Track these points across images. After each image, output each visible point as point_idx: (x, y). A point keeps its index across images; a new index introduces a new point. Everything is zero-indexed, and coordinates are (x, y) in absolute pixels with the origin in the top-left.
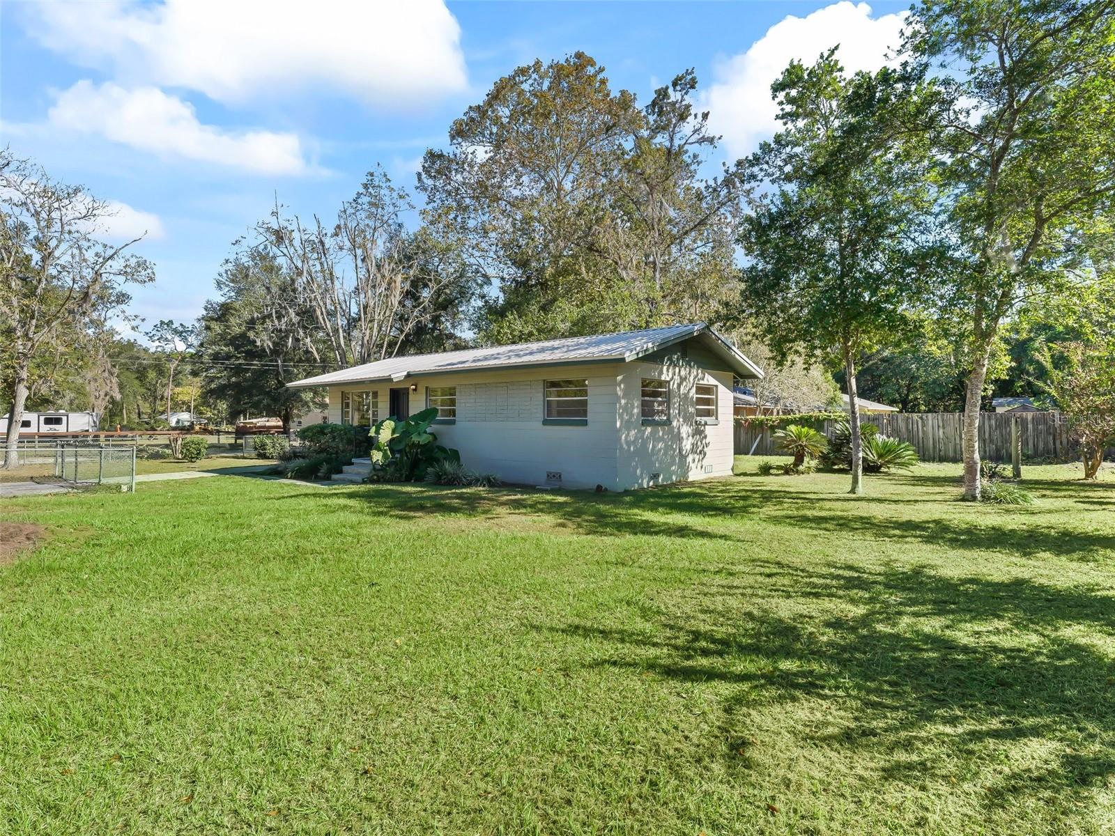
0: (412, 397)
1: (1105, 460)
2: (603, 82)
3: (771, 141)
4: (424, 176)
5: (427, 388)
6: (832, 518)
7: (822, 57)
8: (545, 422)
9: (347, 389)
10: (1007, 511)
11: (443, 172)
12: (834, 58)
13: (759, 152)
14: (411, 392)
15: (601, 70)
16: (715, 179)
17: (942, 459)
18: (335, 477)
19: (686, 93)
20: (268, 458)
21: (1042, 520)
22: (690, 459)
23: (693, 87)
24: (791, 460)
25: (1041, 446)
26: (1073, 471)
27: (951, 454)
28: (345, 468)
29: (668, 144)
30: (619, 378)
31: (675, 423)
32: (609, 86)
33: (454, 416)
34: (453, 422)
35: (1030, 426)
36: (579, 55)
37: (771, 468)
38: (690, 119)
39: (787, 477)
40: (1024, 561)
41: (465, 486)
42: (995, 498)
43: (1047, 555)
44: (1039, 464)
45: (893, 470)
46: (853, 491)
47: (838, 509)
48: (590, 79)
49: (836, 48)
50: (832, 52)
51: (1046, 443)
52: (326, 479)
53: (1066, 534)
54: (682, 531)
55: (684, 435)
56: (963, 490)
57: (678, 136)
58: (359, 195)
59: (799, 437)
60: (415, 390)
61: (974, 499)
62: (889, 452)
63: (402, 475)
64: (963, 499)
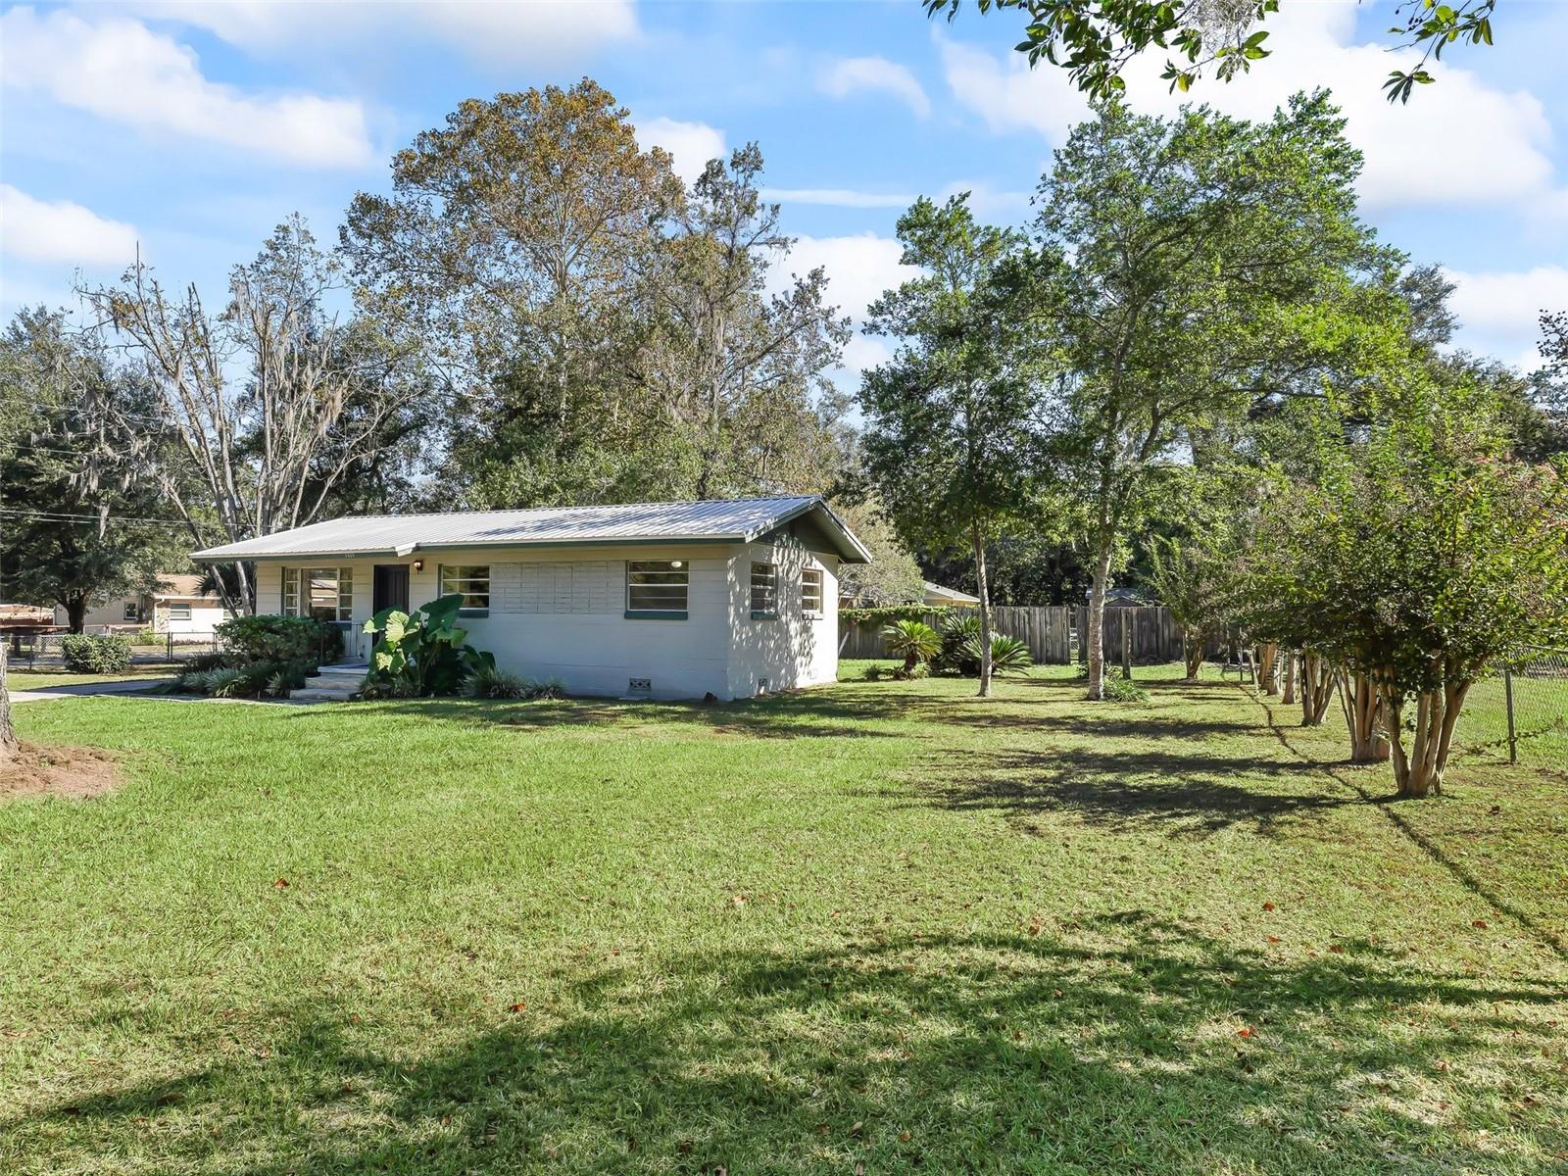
0: (414, 579)
1: (1204, 659)
2: (628, 131)
3: (896, 289)
4: (350, 233)
5: (440, 566)
6: (986, 718)
7: (952, 200)
8: (628, 616)
9: (290, 565)
10: (1128, 707)
11: (384, 231)
12: (964, 204)
13: (883, 300)
14: (412, 571)
15: (624, 113)
16: (785, 293)
17: (1050, 661)
18: (294, 693)
19: (750, 176)
20: (93, 672)
21: (1160, 713)
22: (798, 660)
23: (757, 168)
24: (902, 663)
25: (1145, 645)
26: (1177, 670)
27: (1058, 655)
28: (310, 681)
29: (729, 242)
30: (730, 562)
31: (784, 618)
32: (637, 137)
33: (487, 605)
34: (485, 615)
35: (1135, 622)
36: (587, 87)
37: (879, 672)
38: (758, 213)
39: (899, 683)
40: (1154, 742)
41: (523, 700)
42: (1116, 697)
43: (1169, 738)
44: (1144, 665)
45: (1005, 673)
46: (982, 693)
47: (977, 709)
48: (608, 125)
49: (967, 195)
50: (964, 197)
51: (1149, 642)
52: (282, 696)
53: (1180, 722)
54: (851, 732)
55: (793, 633)
56: (1086, 690)
57: (742, 231)
58: (263, 258)
59: (911, 634)
60: (420, 569)
61: (1098, 697)
62: (1004, 652)
63: (416, 687)
64: (1088, 698)
